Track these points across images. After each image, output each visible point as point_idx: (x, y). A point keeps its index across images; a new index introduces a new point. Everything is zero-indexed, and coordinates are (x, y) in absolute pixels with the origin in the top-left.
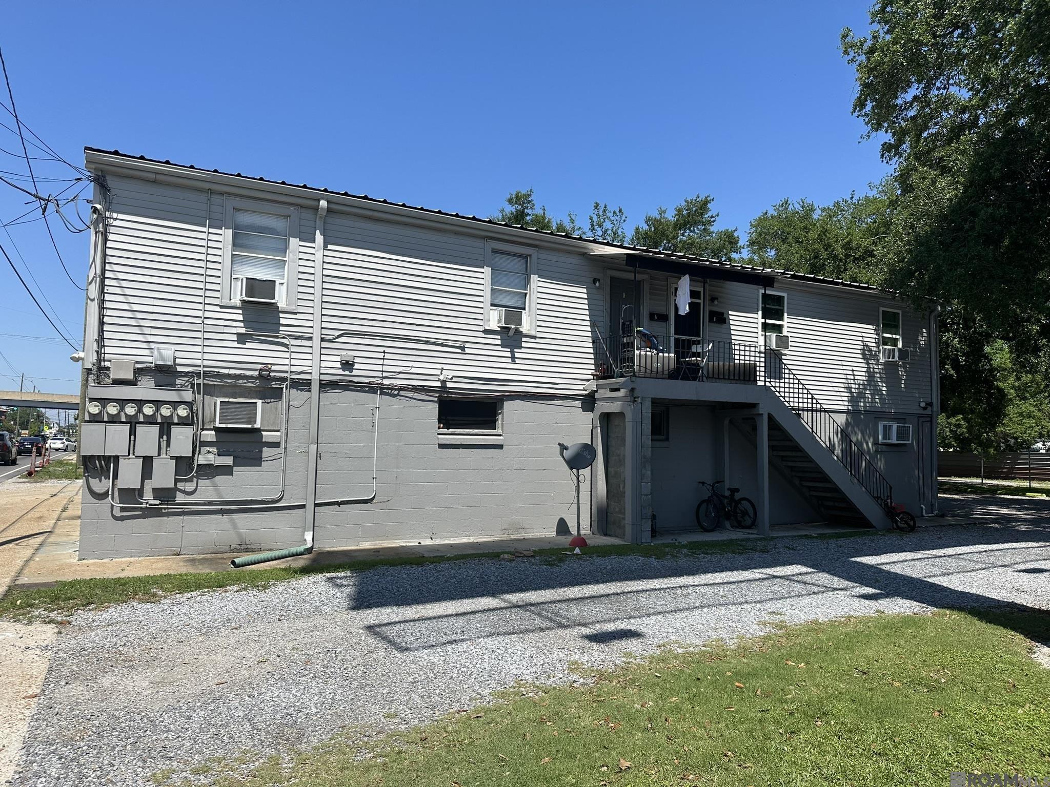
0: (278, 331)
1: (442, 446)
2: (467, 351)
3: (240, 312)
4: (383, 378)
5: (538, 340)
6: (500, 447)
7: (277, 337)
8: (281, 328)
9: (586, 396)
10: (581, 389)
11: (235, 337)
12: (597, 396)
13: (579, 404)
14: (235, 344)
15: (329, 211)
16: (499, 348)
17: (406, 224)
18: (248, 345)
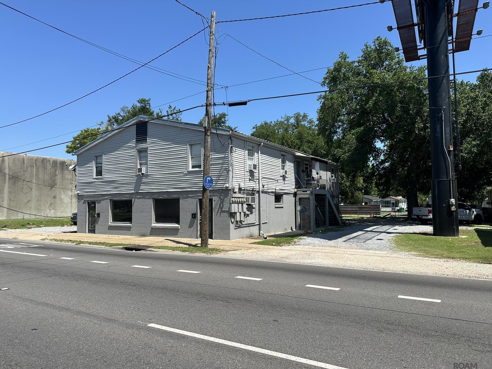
0: (254, 178)
1: (276, 208)
2: (279, 182)
3: (249, 173)
4: (268, 189)
5: (288, 178)
6: (283, 207)
7: (254, 179)
8: (255, 177)
9: (294, 193)
10: (293, 191)
11: (248, 180)
12: (297, 193)
13: (293, 195)
14: (248, 182)
15: (263, 145)
16: (282, 181)
17: (272, 148)
18: (251, 182)
